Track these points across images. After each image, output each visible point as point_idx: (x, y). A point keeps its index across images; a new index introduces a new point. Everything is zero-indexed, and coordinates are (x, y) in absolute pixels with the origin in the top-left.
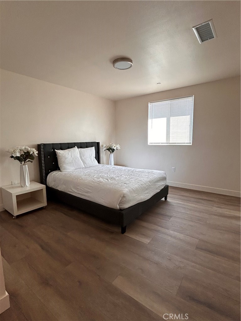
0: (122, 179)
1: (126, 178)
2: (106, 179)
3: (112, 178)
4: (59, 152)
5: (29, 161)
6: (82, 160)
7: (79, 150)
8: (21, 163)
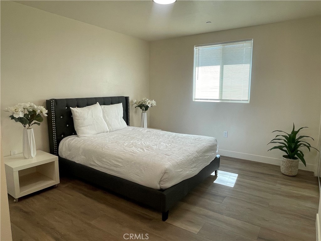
0: (162, 148)
1: (167, 147)
2: (141, 148)
3: (148, 147)
4: (76, 111)
5: (35, 123)
6: (106, 121)
7: (102, 107)
8: (25, 127)
